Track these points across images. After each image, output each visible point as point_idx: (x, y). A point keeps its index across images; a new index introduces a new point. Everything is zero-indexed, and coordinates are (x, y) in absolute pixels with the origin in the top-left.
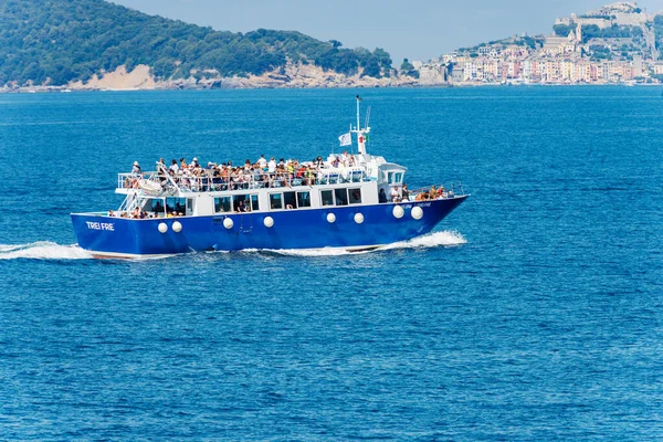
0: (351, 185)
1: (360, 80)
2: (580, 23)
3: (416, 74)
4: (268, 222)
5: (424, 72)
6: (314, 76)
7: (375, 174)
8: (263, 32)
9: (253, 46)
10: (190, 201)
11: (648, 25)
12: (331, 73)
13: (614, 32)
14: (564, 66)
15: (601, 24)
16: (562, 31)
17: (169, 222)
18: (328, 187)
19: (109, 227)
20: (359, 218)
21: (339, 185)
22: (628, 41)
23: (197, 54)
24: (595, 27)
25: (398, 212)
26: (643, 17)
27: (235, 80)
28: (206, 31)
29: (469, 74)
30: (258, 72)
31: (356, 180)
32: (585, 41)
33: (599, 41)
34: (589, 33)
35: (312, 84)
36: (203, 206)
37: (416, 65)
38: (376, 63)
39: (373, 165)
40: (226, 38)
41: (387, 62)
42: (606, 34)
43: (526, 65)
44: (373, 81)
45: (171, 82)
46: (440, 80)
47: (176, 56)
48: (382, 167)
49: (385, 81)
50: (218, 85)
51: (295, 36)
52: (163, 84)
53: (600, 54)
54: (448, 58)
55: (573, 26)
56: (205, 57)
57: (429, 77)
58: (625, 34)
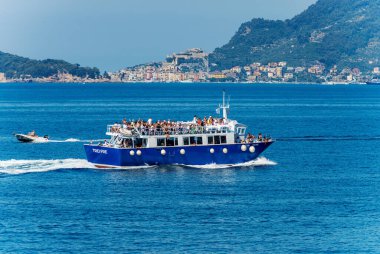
0: (222, 134)
1: (87, 80)
2: (177, 57)
3: (109, 78)
4: (182, 151)
5: (113, 77)
6: (69, 78)
7: (233, 129)
8: (49, 60)
9: (45, 66)
10: (145, 140)
11: (205, 57)
12: (76, 77)
13: (191, 61)
14: (170, 75)
15: (186, 57)
16: (170, 60)
17: (135, 150)
18: (211, 134)
19: (105, 152)
20: (225, 150)
21: (216, 134)
22: (197, 64)
23: (23, 68)
24: (183, 59)
25: (244, 148)
26: (204, 54)
27: (38, 79)
28: (27, 59)
29: (131, 78)
30: (47, 76)
31: (224, 132)
32: (179, 64)
33: (185, 64)
34: (181, 61)
35: (68, 81)
36: (152, 142)
37: (110, 74)
38: (94, 73)
39: (232, 125)
40: (34, 62)
41: (98, 73)
42: (188, 61)
43: (154, 75)
44: (93, 80)
45: (12, 80)
46: (119, 80)
47: (14, 69)
48: (237, 126)
49: (97, 80)
50: (31, 81)
51: (62, 62)
52: (9, 81)
53: (185, 70)
54: (123, 71)
55: (174, 58)
56: (26, 70)
57: (115, 79)
58: (195, 62)
